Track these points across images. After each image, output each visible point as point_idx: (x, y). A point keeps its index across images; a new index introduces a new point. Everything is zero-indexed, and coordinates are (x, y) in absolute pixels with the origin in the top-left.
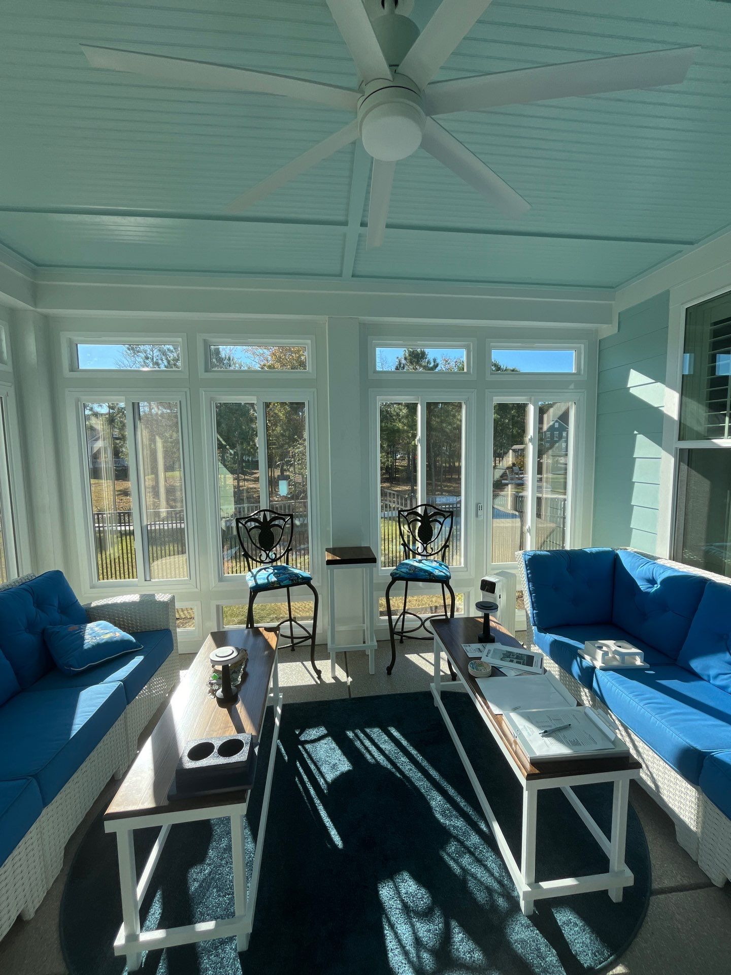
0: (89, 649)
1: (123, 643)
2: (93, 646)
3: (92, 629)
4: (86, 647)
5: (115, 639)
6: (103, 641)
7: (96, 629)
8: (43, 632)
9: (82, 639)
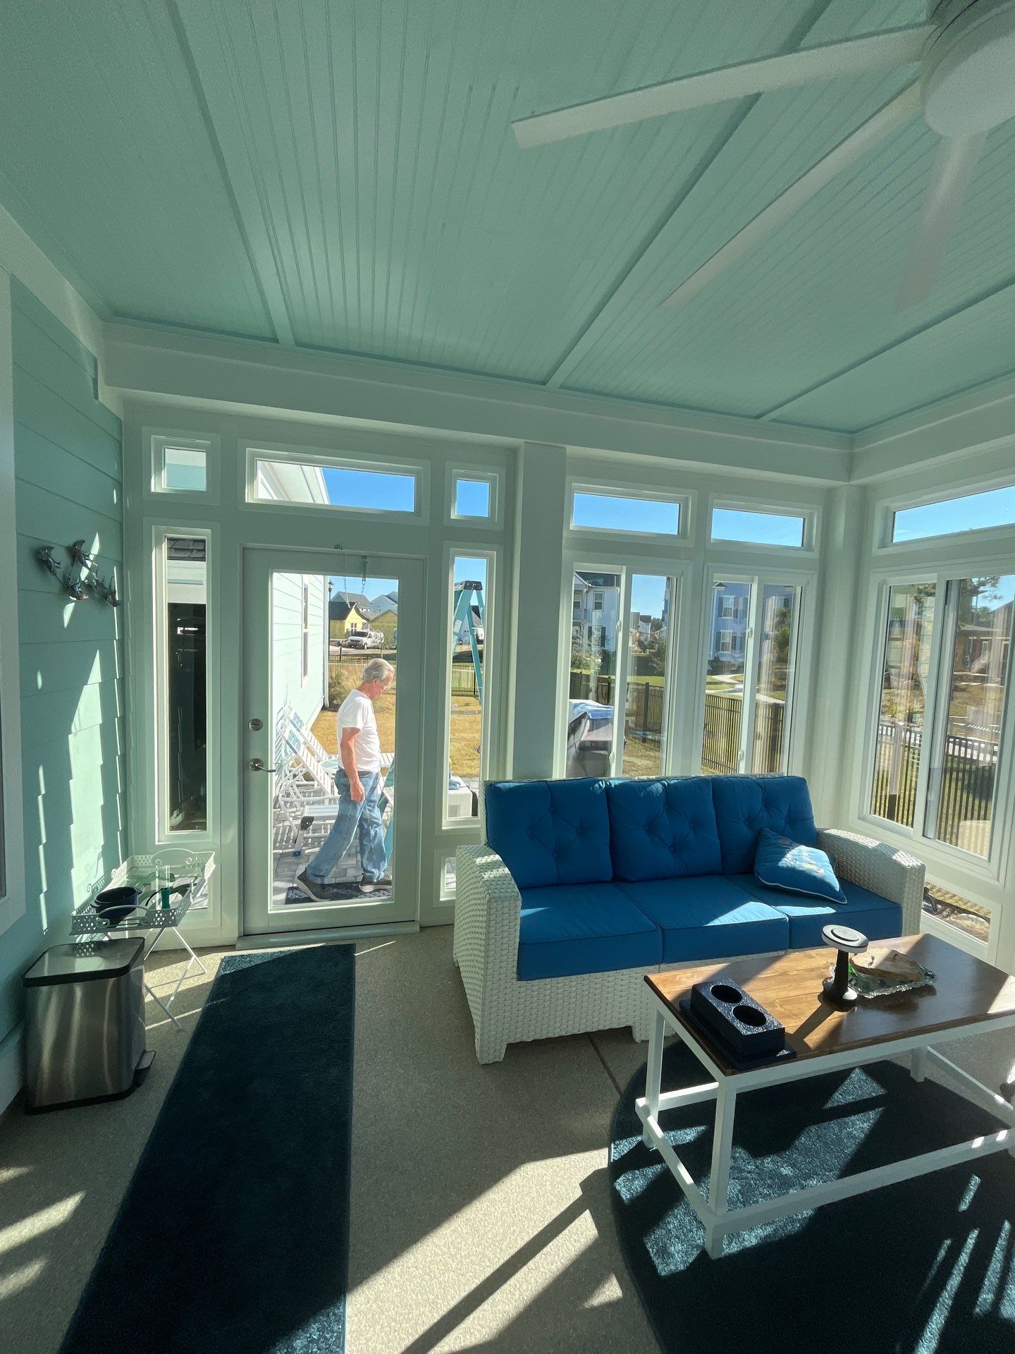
0: (782, 868)
1: (820, 884)
2: (788, 867)
3: (800, 851)
4: (780, 864)
5: (815, 874)
6: (801, 869)
7: (805, 854)
8: (759, 832)
9: (783, 855)
